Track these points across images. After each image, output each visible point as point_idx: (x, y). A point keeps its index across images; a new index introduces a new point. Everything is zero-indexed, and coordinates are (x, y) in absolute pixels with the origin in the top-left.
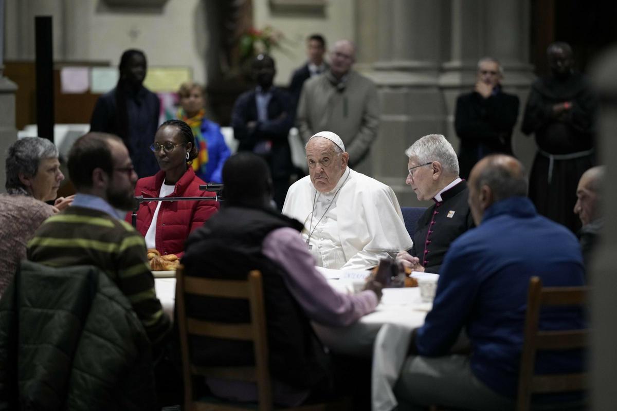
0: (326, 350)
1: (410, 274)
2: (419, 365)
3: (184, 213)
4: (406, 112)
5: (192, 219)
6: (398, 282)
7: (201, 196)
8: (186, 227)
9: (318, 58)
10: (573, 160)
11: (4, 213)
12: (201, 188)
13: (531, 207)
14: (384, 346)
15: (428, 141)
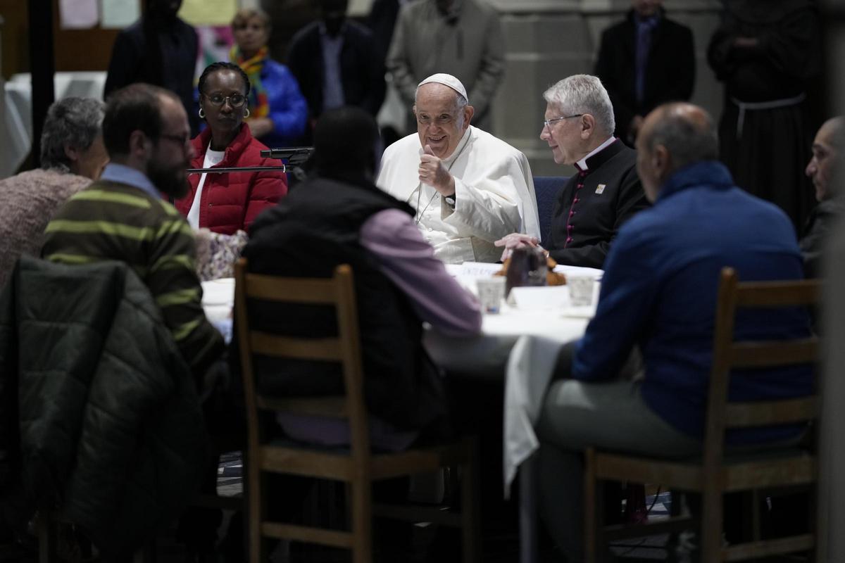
0: (442, 373)
1: (554, 267)
2: (571, 391)
3: (239, 189)
4: (538, 49)
5: (249, 196)
6: (538, 278)
7: (262, 164)
8: (241, 208)
10: (770, 110)
11: (36, 196)
12: (263, 154)
13: (726, 176)
14: (520, 366)
15: (579, 85)
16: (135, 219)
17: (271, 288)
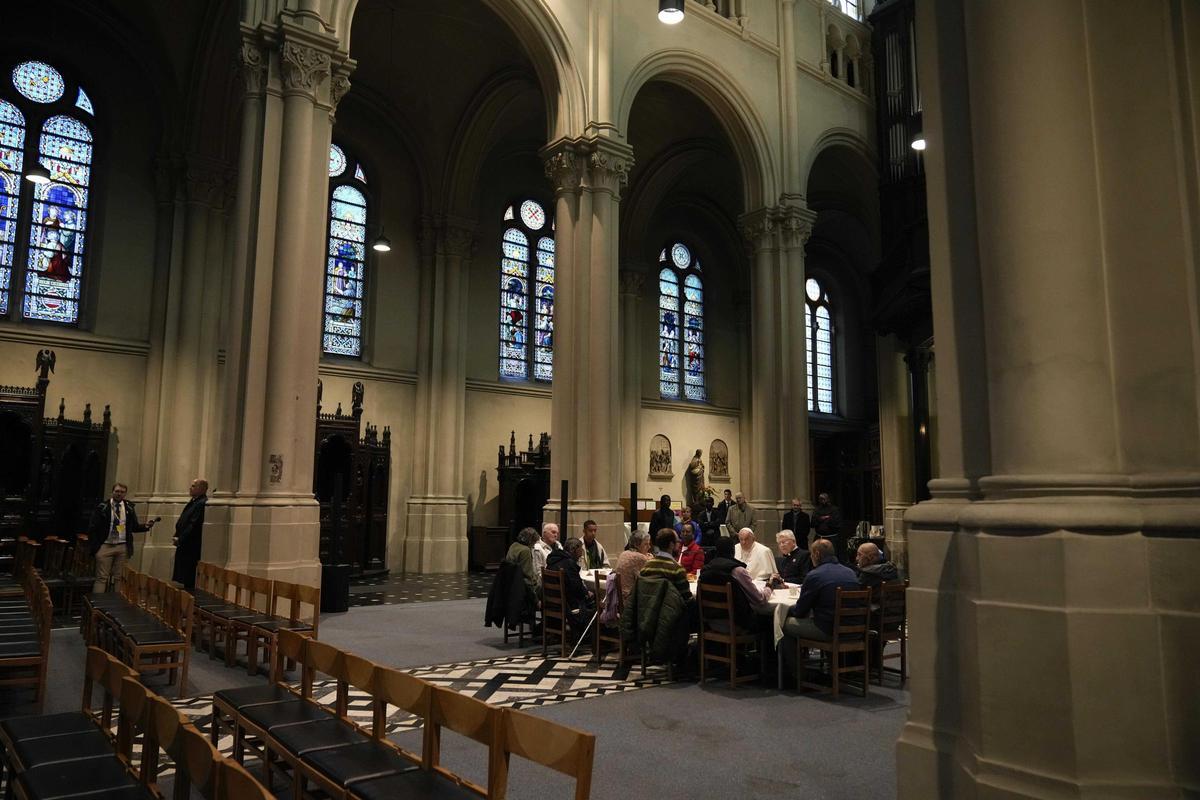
1: (784, 584)
2: (793, 620)
3: (691, 557)
6: (781, 587)
9: (729, 498)
13: (836, 560)
14: (778, 613)
16: (670, 567)
17: (707, 587)
